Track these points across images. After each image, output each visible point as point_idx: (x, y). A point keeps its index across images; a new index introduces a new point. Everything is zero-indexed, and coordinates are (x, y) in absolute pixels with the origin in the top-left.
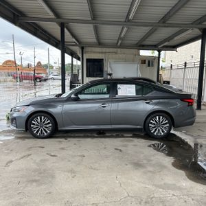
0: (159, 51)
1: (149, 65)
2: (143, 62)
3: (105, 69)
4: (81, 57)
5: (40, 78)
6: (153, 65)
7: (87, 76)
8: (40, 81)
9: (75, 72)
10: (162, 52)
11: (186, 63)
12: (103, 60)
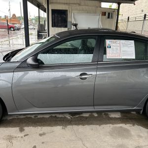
0: (119, 4)
1: (109, 17)
2: (104, 14)
3: (69, 20)
4: (46, 7)
5: (13, 28)
6: (112, 17)
7: (52, 26)
8: (14, 30)
9: (42, 23)
10: (122, 5)
11: (145, 15)
12: (67, 10)
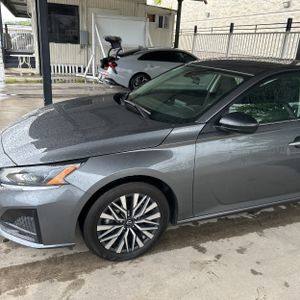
1: (160, 26)
2: (151, 17)
11: (231, 25)
12: (77, 7)
